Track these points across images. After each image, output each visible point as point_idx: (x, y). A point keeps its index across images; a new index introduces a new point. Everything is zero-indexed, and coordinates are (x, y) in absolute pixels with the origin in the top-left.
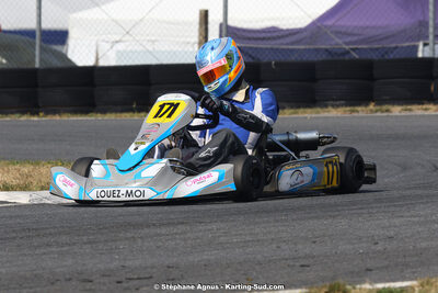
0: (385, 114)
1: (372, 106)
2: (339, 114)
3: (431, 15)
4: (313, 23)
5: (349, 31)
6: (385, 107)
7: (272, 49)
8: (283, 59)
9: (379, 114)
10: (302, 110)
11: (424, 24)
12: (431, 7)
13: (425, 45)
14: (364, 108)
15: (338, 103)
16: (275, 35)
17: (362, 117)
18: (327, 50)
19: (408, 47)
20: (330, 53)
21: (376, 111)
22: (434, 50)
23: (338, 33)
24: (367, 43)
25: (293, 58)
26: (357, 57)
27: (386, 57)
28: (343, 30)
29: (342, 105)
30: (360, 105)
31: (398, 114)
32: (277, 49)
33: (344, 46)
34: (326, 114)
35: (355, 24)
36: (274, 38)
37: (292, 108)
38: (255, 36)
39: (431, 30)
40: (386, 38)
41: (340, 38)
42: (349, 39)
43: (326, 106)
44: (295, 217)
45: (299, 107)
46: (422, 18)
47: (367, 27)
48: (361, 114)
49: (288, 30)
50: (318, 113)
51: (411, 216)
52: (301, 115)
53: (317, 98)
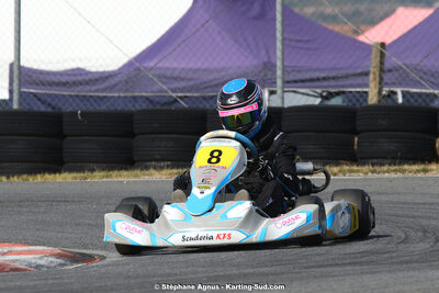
2: (164, 178)
3: (279, 54)
4: (130, 64)
5: (176, 74)
7: (78, 96)
8: (91, 109)
10: (116, 172)
11: (270, 66)
12: (279, 45)
13: (272, 93)
15: (162, 164)
16: (80, 78)
18: (147, 98)
20: (151, 102)
22: (283, 98)
23: (164, 77)
24: (197, 90)
25: (103, 108)
26: (186, 106)
28: (168, 73)
29: (168, 167)
32: (84, 96)
33: (171, 94)
34: (147, 178)
35: (182, 66)
36: (81, 83)
37: (103, 170)
38: (56, 79)
39: (279, 73)
41: (164, 83)
42: (175, 85)
43: (147, 168)
45: (112, 169)
46: (265, 59)
47: (197, 70)
49: (97, 73)
50: (136, 176)
52: (116, 180)
53: (136, 158)
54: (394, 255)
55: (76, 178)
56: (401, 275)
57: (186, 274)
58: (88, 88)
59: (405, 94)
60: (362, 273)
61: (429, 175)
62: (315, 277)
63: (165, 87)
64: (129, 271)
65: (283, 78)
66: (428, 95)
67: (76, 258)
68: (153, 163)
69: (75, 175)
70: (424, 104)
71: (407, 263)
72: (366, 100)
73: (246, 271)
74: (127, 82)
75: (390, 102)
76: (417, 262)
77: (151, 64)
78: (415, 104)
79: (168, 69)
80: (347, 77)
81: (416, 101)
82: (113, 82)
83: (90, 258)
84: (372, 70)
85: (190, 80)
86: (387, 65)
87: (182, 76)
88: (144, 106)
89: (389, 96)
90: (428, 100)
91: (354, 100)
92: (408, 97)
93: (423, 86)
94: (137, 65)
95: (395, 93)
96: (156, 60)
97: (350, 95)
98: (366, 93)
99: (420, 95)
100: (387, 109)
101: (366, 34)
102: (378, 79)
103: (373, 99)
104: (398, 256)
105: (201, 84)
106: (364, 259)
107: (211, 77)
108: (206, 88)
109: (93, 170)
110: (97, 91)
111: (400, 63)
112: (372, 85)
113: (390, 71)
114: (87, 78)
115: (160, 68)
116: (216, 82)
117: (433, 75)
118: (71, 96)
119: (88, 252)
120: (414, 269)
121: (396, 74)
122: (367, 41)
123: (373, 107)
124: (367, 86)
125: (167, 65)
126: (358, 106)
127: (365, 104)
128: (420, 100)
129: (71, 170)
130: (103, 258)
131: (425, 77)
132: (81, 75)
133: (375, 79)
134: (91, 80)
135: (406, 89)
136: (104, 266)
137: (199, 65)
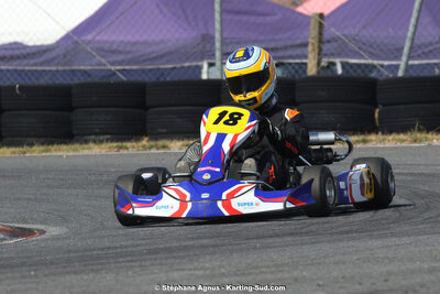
0: (162, 151)
1: (145, 142)
2: (103, 152)
3: (217, 26)
4: (67, 37)
5: (115, 46)
6: (161, 143)
7: (16, 71)
8: (29, 83)
9: (153, 151)
10: (55, 146)
11: (209, 38)
12: (217, 16)
13: (211, 65)
14: (134, 144)
15: (101, 137)
16: (17, 52)
17: (133, 155)
18: (85, 72)
19: (189, 67)
20: (89, 75)
21: (151, 148)
23: (102, 51)
24: (136, 63)
25: (43, 81)
26: (124, 79)
27: (162, 79)
28: (107, 46)
29: (107, 140)
30: (129, 140)
31: (177, 150)
32: (23, 71)
33: (109, 67)
34: (86, 152)
35: (121, 38)
36: (18, 57)
37: (43, 144)
39: (218, 45)
40: (162, 56)
41: (103, 57)
42: (114, 58)
43: (86, 142)
44: (47, 272)
45: (52, 143)
46: (204, 31)
47: (135, 43)
48: (131, 151)
50: (75, 150)
51: (195, 269)
52: (55, 154)
53: (75, 132)
54: (334, 225)
55: (14, 153)
56: (341, 244)
57: (126, 247)
58: (25, 62)
59: (344, 65)
60: (302, 244)
61: (369, 145)
62: (255, 248)
63: (103, 61)
64: (69, 244)
65: (222, 50)
66: (366, 66)
67: (15, 233)
68: (93, 137)
69: (14, 149)
70: (362, 75)
71: (347, 233)
72: (305, 72)
73: (186, 243)
74: (65, 56)
75: (329, 73)
76: (356, 232)
77: (89, 37)
78: (355, 75)
79: (106, 42)
80: (285, 48)
81: (355, 71)
82: (52, 56)
83: (30, 232)
84: (310, 40)
85: (128, 53)
86: (326, 36)
87: (120, 49)
88: (83, 80)
89: (328, 67)
90: (367, 71)
91: (293, 71)
92: (347, 67)
93: (361, 57)
94: (75, 38)
95: (334, 64)
96: (94, 33)
97: (290, 67)
98: (305, 64)
99: (359, 65)
100: (326, 80)
101: (305, 5)
102: (317, 50)
103: (312, 70)
104: (338, 227)
105: (140, 57)
106: (304, 230)
107: (149, 50)
108: (144, 61)
109: (31, 145)
110: (35, 65)
111: (338, 34)
112: (311, 56)
113: (329, 42)
114: (24, 52)
115: (98, 42)
116: (154, 55)
117: (371, 46)
118: (8, 71)
119: (27, 226)
120: (354, 239)
121: (335, 45)
122: (305, 12)
123: (312, 79)
124: (306, 57)
125: (105, 38)
126: (297, 77)
127: (304, 76)
128: (359, 71)
129: (10, 145)
130: (43, 232)
131: (364, 47)
132: (19, 49)
133: (314, 50)
134: (28, 54)
135: (345, 60)
136: (43, 240)
137: (137, 38)
